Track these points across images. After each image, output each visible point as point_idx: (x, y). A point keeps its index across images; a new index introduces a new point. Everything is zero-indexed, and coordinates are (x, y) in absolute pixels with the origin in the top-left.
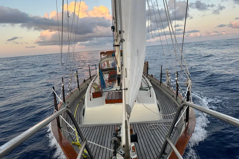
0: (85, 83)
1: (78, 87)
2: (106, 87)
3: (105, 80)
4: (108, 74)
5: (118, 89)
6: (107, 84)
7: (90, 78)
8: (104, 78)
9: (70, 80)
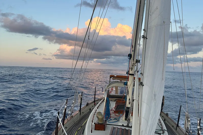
0: (88, 106)
1: (80, 111)
2: (111, 118)
3: (110, 109)
4: (115, 102)
5: (125, 125)
6: (113, 115)
7: (94, 102)
8: (110, 107)
9: (73, 102)
